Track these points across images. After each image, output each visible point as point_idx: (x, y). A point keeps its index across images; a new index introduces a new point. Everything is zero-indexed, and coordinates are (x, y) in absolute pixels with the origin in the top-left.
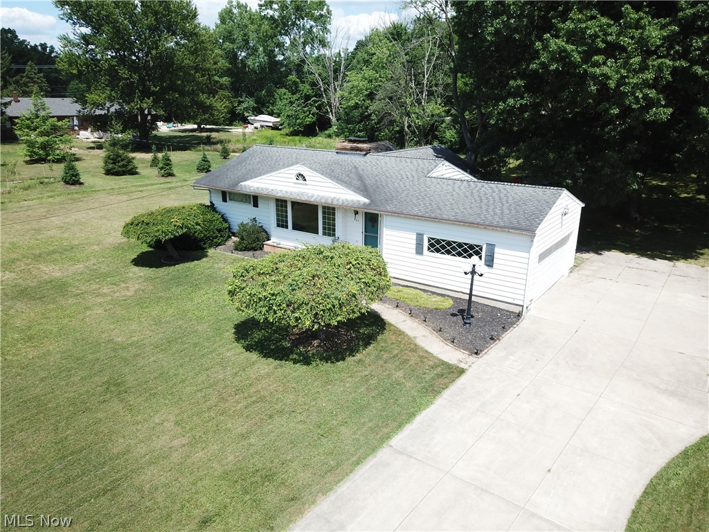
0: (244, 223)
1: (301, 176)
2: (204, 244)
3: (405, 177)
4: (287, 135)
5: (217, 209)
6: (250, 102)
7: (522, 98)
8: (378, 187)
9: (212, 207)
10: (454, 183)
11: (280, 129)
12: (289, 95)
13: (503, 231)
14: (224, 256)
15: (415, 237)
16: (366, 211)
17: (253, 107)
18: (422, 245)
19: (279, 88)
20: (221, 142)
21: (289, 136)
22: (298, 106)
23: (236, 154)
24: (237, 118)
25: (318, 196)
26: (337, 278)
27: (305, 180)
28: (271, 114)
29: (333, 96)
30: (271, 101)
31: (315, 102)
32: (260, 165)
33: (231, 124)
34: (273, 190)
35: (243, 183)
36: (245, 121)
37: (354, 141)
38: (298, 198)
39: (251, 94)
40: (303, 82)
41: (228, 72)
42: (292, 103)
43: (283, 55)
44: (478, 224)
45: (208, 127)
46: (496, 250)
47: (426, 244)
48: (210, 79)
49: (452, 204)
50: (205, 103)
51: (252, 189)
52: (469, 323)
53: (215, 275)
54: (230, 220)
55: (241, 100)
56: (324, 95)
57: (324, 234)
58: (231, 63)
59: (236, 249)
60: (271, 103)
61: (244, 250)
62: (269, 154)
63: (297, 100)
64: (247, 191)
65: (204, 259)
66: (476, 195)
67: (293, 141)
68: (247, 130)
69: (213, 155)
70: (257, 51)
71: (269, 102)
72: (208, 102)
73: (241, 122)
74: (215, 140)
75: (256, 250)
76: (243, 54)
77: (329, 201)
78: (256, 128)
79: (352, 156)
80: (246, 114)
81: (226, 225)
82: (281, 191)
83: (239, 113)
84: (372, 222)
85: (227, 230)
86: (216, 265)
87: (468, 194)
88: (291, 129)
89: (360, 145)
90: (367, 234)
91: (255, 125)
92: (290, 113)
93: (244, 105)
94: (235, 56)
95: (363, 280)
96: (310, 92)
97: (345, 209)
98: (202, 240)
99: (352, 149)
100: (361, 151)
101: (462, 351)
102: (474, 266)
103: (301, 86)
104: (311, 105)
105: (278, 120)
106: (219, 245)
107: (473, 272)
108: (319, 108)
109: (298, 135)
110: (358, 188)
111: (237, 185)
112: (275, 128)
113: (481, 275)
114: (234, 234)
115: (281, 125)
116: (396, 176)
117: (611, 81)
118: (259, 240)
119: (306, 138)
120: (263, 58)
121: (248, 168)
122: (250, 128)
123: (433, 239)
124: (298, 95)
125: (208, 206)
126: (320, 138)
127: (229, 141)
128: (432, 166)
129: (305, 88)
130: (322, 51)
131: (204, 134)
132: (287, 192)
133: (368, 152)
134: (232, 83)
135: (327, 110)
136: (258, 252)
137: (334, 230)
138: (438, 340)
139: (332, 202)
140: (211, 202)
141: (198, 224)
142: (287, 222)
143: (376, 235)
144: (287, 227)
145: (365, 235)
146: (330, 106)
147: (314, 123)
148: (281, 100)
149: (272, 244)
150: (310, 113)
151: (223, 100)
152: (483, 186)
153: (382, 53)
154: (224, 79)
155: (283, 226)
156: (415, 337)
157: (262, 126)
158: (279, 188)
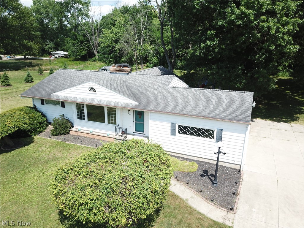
0: (57, 118)
1: (92, 89)
2: (31, 133)
3: (156, 87)
4: (72, 60)
5: (38, 109)
6: (52, 44)
7: (214, 41)
8: (141, 94)
9: (35, 108)
10: (187, 91)
11: (69, 58)
12: (72, 41)
13: (229, 122)
14: (45, 140)
15: (170, 125)
16: (136, 110)
17: (54, 47)
18: (175, 130)
19: (66, 38)
20: (38, 65)
21: (74, 61)
22: (77, 46)
23: (46, 71)
24: (45, 52)
25: (105, 101)
26: (141, 177)
27: (95, 91)
28: (63, 50)
29: (95, 41)
30: (63, 44)
31: (86, 44)
32: (64, 82)
33: (42, 56)
34: (74, 98)
35: (54, 94)
36: (50, 54)
37: (121, 66)
38: (91, 102)
39: (52, 40)
40: (79, 35)
41: (39, 30)
42: (74, 45)
43: (68, 21)
44: (212, 118)
45: (30, 57)
46: (223, 133)
47: (177, 129)
48: (29, 33)
49: (190, 104)
50: (27, 45)
51: (60, 97)
52: (216, 183)
53: (40, 158)
54: (47, 115)
55: (47, 43)
56: (90, 41)
57: (109, 123)
58: (40, 25)
59: (53, 135)
60: (63, 45)
61: (58, 135)
62: (69, 75)
63: (77, 43)
64: (57, 99)
65: (32, 145)
66: (203, 97)
67: (76, 64)
68: (51, 59)
69: (33, 72)
70: (54, 19)
71: (61, 44)
72: (29, 44)
73: (48, 55)
74: (34, 64)
75: (66, 134)
76: (47, 21)
77: (113, 104)
78: (56, 57)
79: (120, 75)
80: (50, 51)
81: (45, 119)
82: (80, 98)
83: (46, 50)
84: (139, 115)
85: (46, 122)
86: (40, 149)
87: (198, 98)
88: (75, 58)
89: (124, 68)
90: (136, 122)
91: (55, 56)
92: (73, 50)
93: (49, 46)
94: (42, 22)
95: (160, 176)
96: (83, 39)
97: (122, 108)
98: (29, 131)
99: (120, 71)
100: (126, 71)
101: (221, 208)
102: (219, 148)
103: (78, 37)
104: (84, 46)
105: (67, 53)
106: (41, 132)
107: (219, 152)
108: (88, 47)
109: (78, 61)
110: (130, 95)
111: (50, 95)
112: (66, 57)
113: (225, 154)
114: (50, 124)
115: (69, 56)
116: (150, 87)
117: (272, 30)
118: (67, 128)
119: (83, 62)
120: (57, 23)
121: (56, 83)
122: (53, 58)
123: (182, 126)
124: (77, 41)
125: (32, 108)
126: (90, 62)
127: (42, 65)
128: (170, 80)
129: (81, 38)
130: (87, 20)
131: (28, 61)
132: (83, 99)
133: (129, 72)
134: (42, 35)
135: (92, 48)
136: (67, 136)
137: (115, 120)
138: (202, 199)
139: (115, 104)
140: (34, 105)
141: (25, 123)
142: (84, 116)
143: (142, 123)
144: (84, 119)
145: (135, 123)
146: (94, 46)
147: (86, 54)
148: (68, 43)
149: (76, 130)
150: (84, 50)
151: (37, 44)
152: (204, 92)
153: (121, 20)
154: (37, 33)
155: (81, 119)
156: (187, 200)
157: (59, 57)
158: (78, 96)
